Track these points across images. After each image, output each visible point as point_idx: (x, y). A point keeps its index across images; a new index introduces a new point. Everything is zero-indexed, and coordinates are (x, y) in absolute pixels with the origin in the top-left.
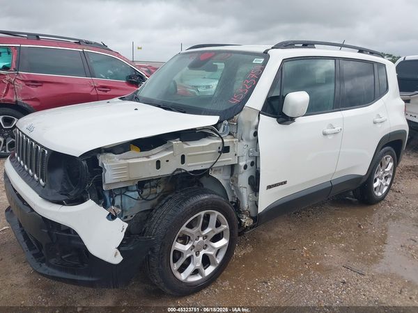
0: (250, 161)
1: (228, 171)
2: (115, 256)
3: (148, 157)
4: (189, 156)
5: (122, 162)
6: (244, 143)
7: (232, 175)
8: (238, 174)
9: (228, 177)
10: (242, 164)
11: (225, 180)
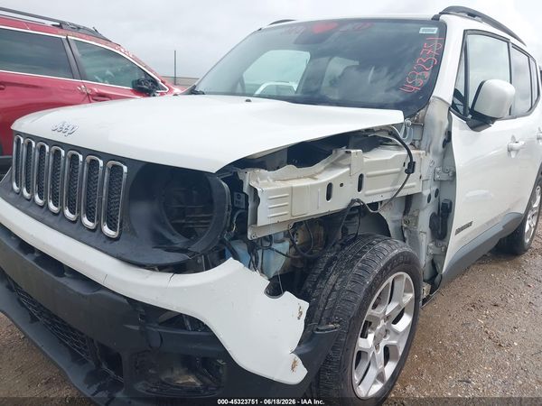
0: (434, 188)
1: (400, 206)
2: (293, 368)
3: (312, 177)
4: (368, 176)
5: (282, 185)
6: (430, 157)
7: (406, 212)
8: (418, 210)
9: (399, 216)
10: (426, 193)
11: (394, 221)
